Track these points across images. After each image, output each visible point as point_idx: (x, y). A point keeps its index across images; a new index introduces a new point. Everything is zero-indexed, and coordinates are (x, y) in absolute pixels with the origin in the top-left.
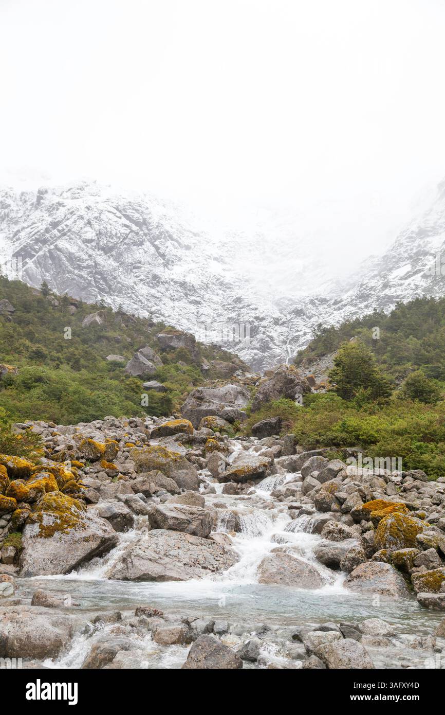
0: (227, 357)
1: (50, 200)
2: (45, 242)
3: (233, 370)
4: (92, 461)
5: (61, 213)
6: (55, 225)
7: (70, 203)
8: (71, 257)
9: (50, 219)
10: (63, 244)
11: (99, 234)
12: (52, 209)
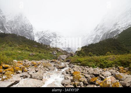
0: (66, 52)
1: (43, 32)
2: (43, 38)
3: (67, 54)
4: (33, 66)
5: (45, 34)
6: (44, 35)
7: (46, 33)
8: (46, 40)
9: (43, 35)
10: (45, 38)
11: (50, 37)
12: (43, 34)
